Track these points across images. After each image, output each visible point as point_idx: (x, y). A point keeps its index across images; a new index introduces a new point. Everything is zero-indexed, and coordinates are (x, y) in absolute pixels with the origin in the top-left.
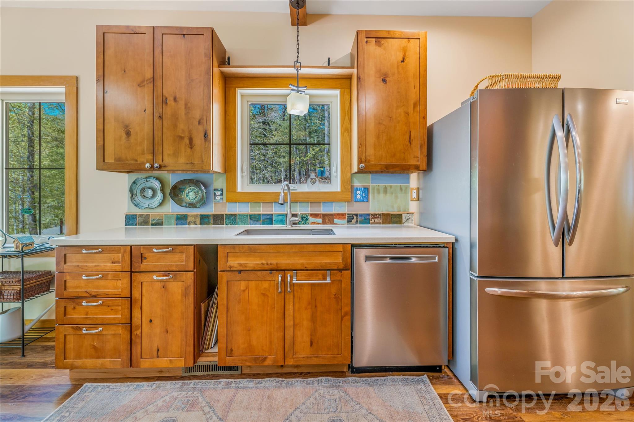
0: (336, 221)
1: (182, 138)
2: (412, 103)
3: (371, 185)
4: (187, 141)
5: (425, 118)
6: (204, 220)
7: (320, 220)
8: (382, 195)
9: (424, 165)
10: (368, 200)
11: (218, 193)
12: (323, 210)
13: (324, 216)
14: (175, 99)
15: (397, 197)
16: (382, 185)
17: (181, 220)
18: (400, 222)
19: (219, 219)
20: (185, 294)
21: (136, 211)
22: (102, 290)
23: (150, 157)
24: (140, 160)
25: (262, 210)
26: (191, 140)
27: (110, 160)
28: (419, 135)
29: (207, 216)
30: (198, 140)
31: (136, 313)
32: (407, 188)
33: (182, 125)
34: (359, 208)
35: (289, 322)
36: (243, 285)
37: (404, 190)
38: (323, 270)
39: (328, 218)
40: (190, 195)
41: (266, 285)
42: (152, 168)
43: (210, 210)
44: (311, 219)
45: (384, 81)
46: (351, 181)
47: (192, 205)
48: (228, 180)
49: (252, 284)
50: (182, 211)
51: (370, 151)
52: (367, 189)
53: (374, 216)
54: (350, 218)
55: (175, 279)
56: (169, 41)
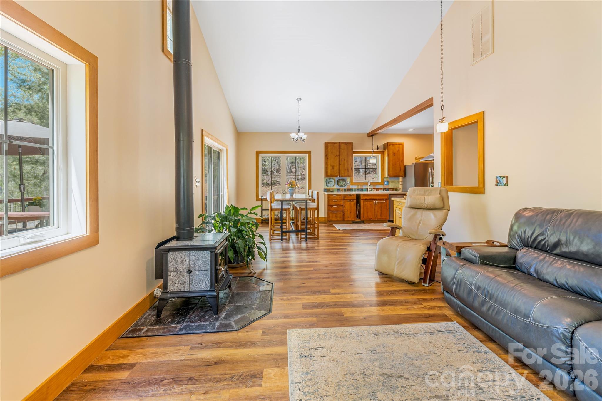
0: (380, 190)
1: (346, 169)
2: (401, 160)
3: (389, 180)
4: (347, 170)
5: (404, 164)
6: (345, 190)
7: (376, 190)
8: (392, 183)
9: (404, 175)
10: (388, 184)
11: (348, 183)
12: (377, 187)
13: (377, 189)
14: (344, 160)
15: (396, 184)
16: (392, 180)
17: (338, 190)
18: (397, 191)
19: (348, 190)
20: (354, 205)
21: (327, 187)
22: (337, 204)
23: (338, 174)
24: (336, 175)
25: (360, 187)
26: (348, 170)
27: (329, 175)
28: (403, 168)
29: (346, 189)
30: (350, 170)
31: (344, 209)
32: (399, 181)
33: (346, 166)
34: (385, 187)
35: (376, 211)
36: (366, 203)
37: (398, 182)
38: (383, 200)
39: (378, 190)
40: (341, 183)
41: (371, 203)
42: (339, 177)
43: (346, 187)
44: (373, 190)
45: (394, 155)
46: (384, 179)
47: (342, 186)
48: (351, 179)
49: (368, 202)
50: (339, 187)
51: (391, 172)
52: (388, 181)
53: (390, 189)
54: (384, 190)
55: (352, 201)
56: (343, 146)
